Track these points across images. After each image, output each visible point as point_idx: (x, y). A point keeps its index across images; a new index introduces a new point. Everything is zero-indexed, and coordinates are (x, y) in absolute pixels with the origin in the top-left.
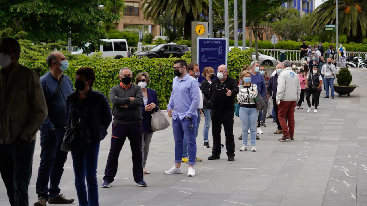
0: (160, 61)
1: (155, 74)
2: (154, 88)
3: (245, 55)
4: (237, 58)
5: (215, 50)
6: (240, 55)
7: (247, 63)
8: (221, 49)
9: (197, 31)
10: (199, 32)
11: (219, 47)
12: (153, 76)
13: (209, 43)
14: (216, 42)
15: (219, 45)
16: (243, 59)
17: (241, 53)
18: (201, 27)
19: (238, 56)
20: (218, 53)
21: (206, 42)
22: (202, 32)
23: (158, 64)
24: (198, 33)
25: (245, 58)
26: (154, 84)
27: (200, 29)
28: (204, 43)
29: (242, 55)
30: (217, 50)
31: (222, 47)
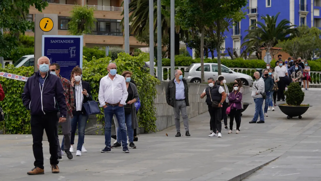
0: (27, 70)
1: (20, 87)
2: (18, 104)
3: (134, 62)
4: (123, 65)
5: (66, 51)
6: (127, 62)
7: (135, 72)
8: (74, 50)
9: (42, 26)
10: (45, 28)
11: (72, 48)
12: (17, 89)
13: (58, 41)
14: (67, 41)
15: (71, 45)
16: (131, 67)
17: (130, 59)
18: (48, 21)
19: (125, 63)
20: (70, 56)
21: (54, 41)
22: (49, 28)
23: (25, 73)
24: (43, 28)
25: (133, 66)
26: (19, 99)
27: (47, 24)
28: (52, 42)
29: (129, 62)
30: (69, 51)
31: (75, 47)
